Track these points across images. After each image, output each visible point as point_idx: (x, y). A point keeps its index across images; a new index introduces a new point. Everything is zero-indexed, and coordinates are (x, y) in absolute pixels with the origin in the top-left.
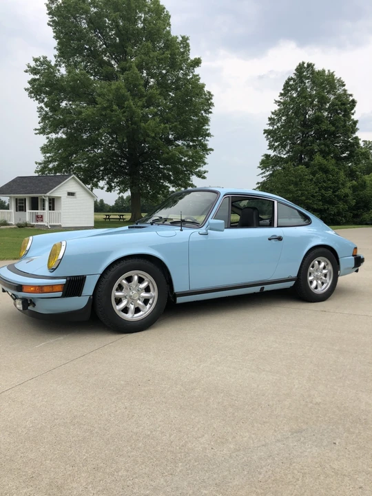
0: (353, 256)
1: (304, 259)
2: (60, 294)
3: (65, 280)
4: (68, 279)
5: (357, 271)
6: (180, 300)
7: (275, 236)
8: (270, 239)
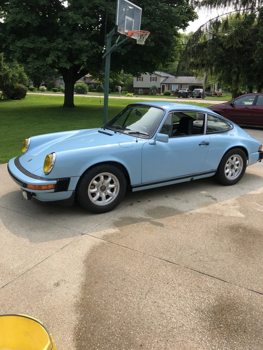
0: (258, 152)
1: (223, 157)
2: (53, 190)
3: (56, 181)
4: (58, 180)
5: (260, 161)
6: (134, 190)
7: (204, 142)
8: (200, 145)
